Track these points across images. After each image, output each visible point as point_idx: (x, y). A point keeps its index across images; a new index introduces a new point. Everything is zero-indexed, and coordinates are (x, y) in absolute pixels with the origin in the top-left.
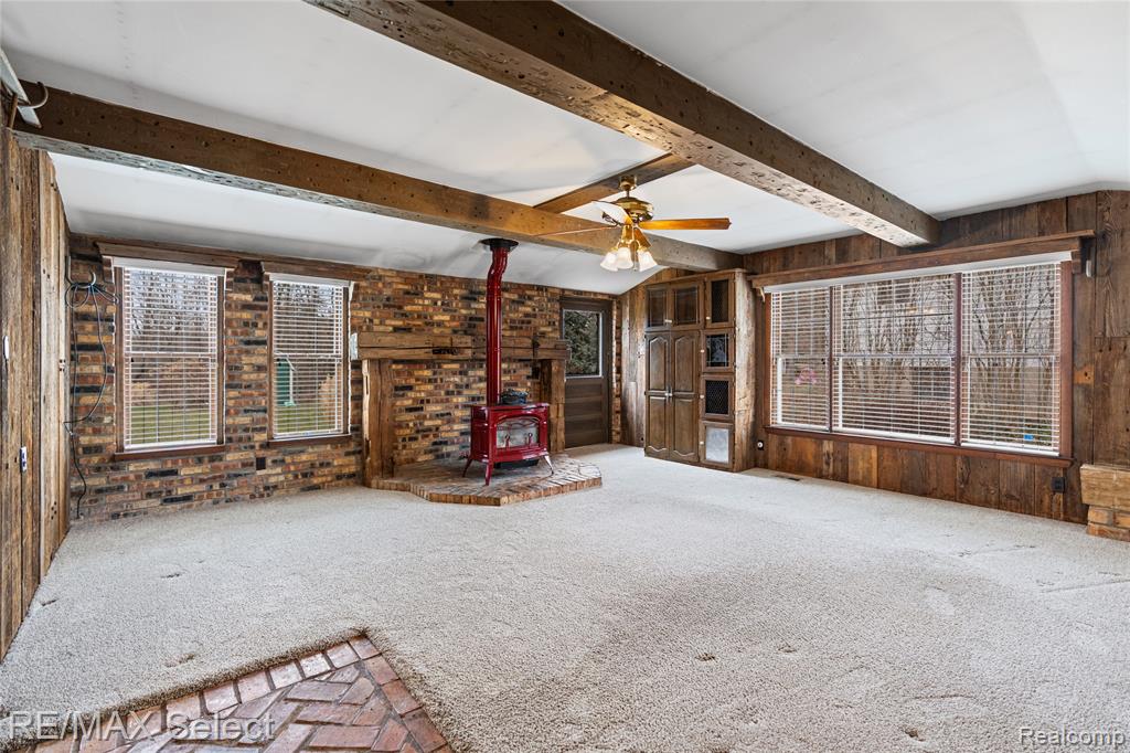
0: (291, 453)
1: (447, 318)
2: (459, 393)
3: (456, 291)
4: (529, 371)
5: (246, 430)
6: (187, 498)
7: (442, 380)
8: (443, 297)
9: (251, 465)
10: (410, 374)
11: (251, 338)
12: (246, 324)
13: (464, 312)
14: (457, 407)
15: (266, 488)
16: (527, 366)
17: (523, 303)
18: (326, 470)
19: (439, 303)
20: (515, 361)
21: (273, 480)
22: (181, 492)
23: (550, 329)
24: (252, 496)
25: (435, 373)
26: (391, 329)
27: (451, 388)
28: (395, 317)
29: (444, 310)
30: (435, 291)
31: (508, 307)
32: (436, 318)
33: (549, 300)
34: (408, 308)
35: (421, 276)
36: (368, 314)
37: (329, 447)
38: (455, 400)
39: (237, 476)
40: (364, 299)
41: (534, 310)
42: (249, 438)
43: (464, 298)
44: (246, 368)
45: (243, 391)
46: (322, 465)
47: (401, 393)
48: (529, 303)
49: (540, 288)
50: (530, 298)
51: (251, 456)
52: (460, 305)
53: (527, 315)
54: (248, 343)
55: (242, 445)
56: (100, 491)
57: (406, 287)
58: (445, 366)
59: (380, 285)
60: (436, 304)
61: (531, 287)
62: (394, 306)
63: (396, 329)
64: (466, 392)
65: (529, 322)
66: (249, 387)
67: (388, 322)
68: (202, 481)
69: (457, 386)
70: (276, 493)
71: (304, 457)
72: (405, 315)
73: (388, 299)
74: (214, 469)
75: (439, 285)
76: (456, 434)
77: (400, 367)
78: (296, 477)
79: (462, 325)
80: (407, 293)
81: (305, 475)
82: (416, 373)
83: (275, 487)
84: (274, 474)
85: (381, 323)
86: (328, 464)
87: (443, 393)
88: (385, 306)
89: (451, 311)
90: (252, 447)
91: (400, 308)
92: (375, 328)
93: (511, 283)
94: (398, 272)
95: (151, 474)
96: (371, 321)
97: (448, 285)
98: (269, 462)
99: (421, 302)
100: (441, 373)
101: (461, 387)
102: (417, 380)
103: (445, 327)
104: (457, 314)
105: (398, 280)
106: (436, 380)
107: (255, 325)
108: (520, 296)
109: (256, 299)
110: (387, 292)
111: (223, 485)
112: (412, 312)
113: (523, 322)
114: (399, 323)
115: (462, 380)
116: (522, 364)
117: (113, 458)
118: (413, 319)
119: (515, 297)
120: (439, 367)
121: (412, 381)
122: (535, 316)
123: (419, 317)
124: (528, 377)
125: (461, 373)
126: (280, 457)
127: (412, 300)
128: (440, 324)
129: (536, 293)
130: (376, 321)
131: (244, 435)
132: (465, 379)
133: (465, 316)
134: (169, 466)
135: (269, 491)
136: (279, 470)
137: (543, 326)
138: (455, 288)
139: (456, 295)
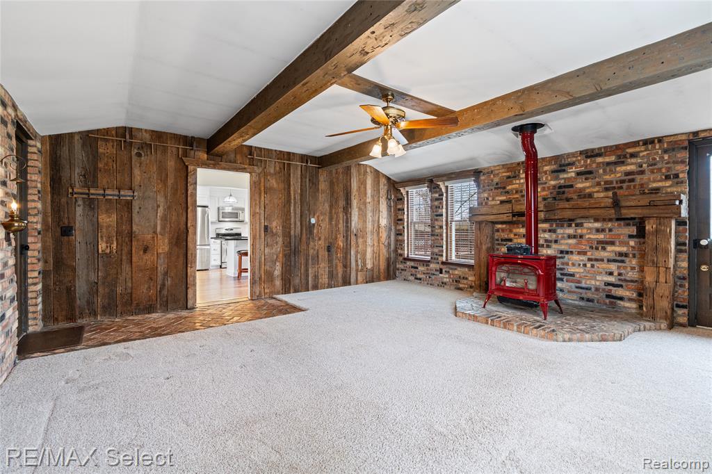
0: (452, 269)
2: (548, 246)
3: (546, 168)
4: (633, 230)
5: (436, 255)
6: (420, 279)
9: (438, 271)
10: (511, 231)
11: (438, 213)
12: (436, 207)
13: (553, 183)
15: (443, 283)
16: (628, 225)
17: (623, 163)
18: (465, 281)
20: (610, 220)
21: (445, 280)
22: (419, 276)
23: (668, 183)
24: (438, 285)
26: (498, 202)
27: (542, 242)
28: (501, 194)
31: (601, 171)
33: (665, 151)
34: (509, 187)
35: (518, 164)
36: (486, 195)
37: (467, 269)
39: (434, 274)
40: (484, 187)
41: (641, 166)
42: (438, 259)
43: (554, 172)
44: (437, 227)
45: (436, 237)
46: (463, 278)
47: (505, 243)
48: (633, 160)
49: (646, 142)
50: (633, 155)
51: (438, 267)
52: (549, 178)
53: (628, 174)
54: (437, 216)
55: (435, 261)
56: (402, 270)
57: (508, 174)
59: (492, 176)
61: (635, 144)
62: (500, 188)
63: (502, 202)
64: (554, 246)
65: (633, 180)
66: (437, 235)
67: (497, 198)
68: (424, 273)
69: (546, 241)
70: (446, 286)
71: (456, 272)
72: (507, 192)
73: (497, 184)
74: (427, 269)
77: (504, 226)
78: (453, 281)
79: (551, 193)
80: (509, 177)
81: (456, 281)
82: (514, 231)
83: (445, 284)
84: (445, 277)
85: (493, 200)
86: (467, 279)
88: (495, 188)
89: (542, 184)
90: (438, 263)
91: (504, 188)
92: (490, 203)
93: (605, 148)
94: (503, 165)
95: (412, 267)
96: (487, 199)
98: (444, 270)
99: (518, 182)
101: (551, 241)
102: (515, 235)
104: (547, 185)
105: (503, 170)
107: (439, 207)
108: (619, 157)
109: (439, 195)
110: (496, 180)
111: (430, 277)
112: (512, 190)
113: (623, 181)
114: (503, 198)
115: (551, 236)
116: (622, 223)
117: (405, 259)
118: (513, 194)
119: (613, 158)
121: (512, 236)
122: (642, 172)
123: (517, 192)
124: (631, 236)
125: (550, 231)
126: (447, 270)
127: (511, 181)
129: (643, 148)
130: (490, 199)
131: (436, 257)
132: (554, 236)
133: (554, 187)
134: (416, 265)
135: (443, 284)
136: (447, 276)
137: (655, 181)
138: (546, 165)
139: (546, 171)
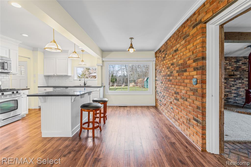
1: (230, 67)
2: (234, 86)
3: (233, 60)
7: (229, 83)
8: (229, 62)
13: (235, 65)
14: (233, 90)
19: (228, 64)
25: (227, 81)
27: (231, 85)
29: (229, 65)
30: (227, 61)
32: (227, 67)
38: (232, 88)
43: (235, 62)
58: (230, 79)
60: (227, 64)
64: (235, 86)
75: (228, 59)
76: (233, 97)
79: (234, 69)
87: (229, 86)
89: (231, 65)
97: (231, 59)
100: (229, 81)
101: (234, 85)
103: (230, 70)
104: (233, 66)
106: (227, 83)
115: (234, 83)
120: (228, 80)
125: (234, 81)
128: (228, 69)
132: (235, 83)
133: (235, 66)
138: (233, 59)
139: (233, 61)
